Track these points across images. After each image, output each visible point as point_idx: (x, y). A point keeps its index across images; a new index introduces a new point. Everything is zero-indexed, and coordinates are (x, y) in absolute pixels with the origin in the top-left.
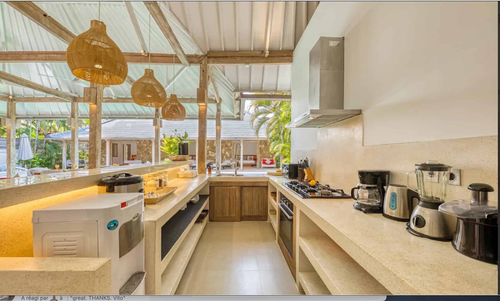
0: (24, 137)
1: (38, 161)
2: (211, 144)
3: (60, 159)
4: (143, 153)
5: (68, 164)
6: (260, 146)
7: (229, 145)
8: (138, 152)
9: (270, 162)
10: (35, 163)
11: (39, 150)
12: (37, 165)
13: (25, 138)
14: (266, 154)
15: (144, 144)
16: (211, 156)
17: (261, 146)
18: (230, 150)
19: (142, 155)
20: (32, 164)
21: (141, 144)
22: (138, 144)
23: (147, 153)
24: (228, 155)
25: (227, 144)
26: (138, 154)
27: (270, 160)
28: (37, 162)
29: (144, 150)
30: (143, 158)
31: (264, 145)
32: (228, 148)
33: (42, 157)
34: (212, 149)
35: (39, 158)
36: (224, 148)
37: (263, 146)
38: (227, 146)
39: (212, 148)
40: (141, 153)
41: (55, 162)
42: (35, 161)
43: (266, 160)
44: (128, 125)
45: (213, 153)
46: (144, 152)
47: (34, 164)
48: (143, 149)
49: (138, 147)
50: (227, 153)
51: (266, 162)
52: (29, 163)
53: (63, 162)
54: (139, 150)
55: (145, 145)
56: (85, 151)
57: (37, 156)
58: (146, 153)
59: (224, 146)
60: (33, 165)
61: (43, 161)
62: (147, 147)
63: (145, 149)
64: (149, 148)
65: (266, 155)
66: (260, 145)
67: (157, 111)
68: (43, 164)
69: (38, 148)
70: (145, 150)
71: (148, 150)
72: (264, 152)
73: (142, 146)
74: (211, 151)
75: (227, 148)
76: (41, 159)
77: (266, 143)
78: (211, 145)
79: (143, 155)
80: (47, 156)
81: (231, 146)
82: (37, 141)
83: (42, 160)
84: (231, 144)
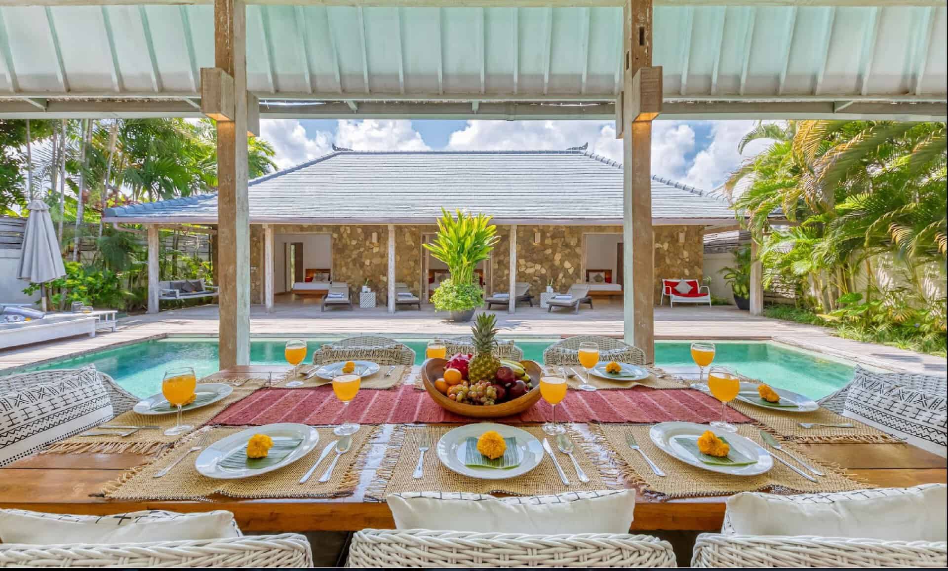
0: (37, 211)
1: (82, 284)
2: (524, 241)
3: (141, 278)
4: (347, 264)
5: (162, 293)
6: (658, 245)
7: (573, 242)
8: (335, 260)
9: (690, 288)
10: (75, 289)
11: (85, 253)
12: (80, 295)
13: (40, 213)
14: (673, 266)
15: (351, 241)
16: (524, 272)
17: (660, 246)
18: (578, 256)
19: (344, 270)
20: (68, 293)
21: (344, 241)
22: (335, 239)
23: (358, 265)
24: (571, 271)
25: (567, 240)
26: (335, 265)
27: (690, 283)
28: (82, 288)
29: (350, 257)
30: (349, 277)
31: (669, 242)
32: (569, 250)
33: (93, 274)
34: (528, 254)
35: (86, 275)
36: (559, 249)
37: (666, 246)
38: (566, 245)
39: (527, 251)
40: (343, 263)
41: (129, 286)
42: (74, 286)
43: (677, 284)
44: (307, 189)
45: (530, 264)
46: (349, 260)
47: (73, 294)
48: (347, 252)
49: (335, 247)
50: (567, 265)
51: (677, 288)
52: (59, 291)
53: (150, 286)
54: (338, 256)
55: (354, 243)
56: (200, 257)
57: (80, 269)
58: (355, 265)
59: (560, 245)
60: (69, 295)
61: (95, 285)
62: (357, 247)
63: (354, 254)
64: (364, 251)
65: (675, 269)
66: (657, 241)
67: (642, 42)
68: (97, 291)
69: (83, 247)
70: (353, 257)
71: (360, 255)
72: (668, 261)
73: (346, 246)
74: (525, 257)
75: (567, 251)
76: (90, 279)
77: (672, 237)
78: (526, 243)
79: (347, 268)
80: (107, 269)
81: (578, 245)
82: (79, 226)
83: (94, 282)
84: (579, 241)
